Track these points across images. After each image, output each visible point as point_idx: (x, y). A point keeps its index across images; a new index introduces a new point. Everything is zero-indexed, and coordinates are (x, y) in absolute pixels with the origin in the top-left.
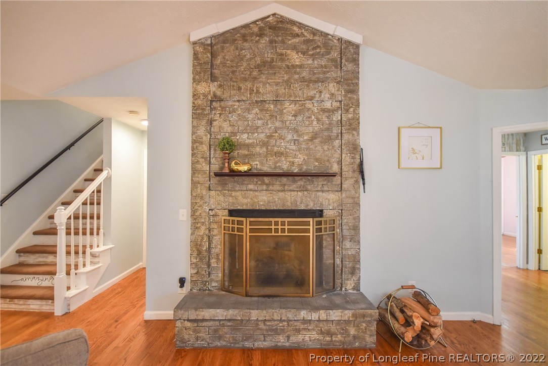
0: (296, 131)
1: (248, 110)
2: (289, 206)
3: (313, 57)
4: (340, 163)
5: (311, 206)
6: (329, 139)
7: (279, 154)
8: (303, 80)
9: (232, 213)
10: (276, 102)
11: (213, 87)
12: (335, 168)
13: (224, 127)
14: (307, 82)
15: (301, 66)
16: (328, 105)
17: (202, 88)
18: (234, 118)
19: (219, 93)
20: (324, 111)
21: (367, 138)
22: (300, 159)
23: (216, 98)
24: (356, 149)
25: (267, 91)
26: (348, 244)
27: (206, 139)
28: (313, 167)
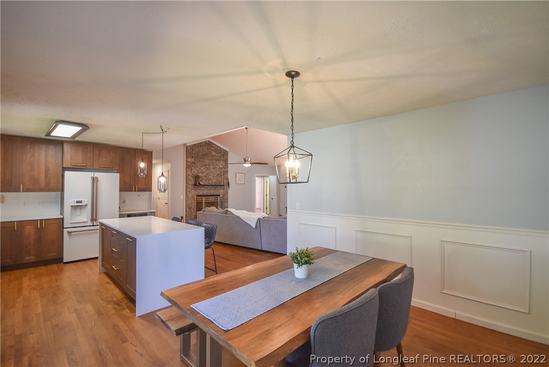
0: (213, 173)
1: (201, 167)
2: (212, 194)
3: (217, 153)
4: (224, 182)
5: (217, 194)
6: (221, 176)
7: (209, 179)
8: (215, 159)
9: (197, 196)
10: (209, 165)
11: (193, 160)
12: (222, 184)
13: (195, 172)
14: (217, 160)
15: (215, 155)
16: (221, 166)
17: (189, 160)
18: (198, 169)
19: (194, 161)
20: (220, 168)
21: (231, 176)
22: (214, 181)
23: (193, 163)
24: (227, 179)
25: (207, 162)
26: (225, 203)
27: (191, 174)
28: (218, 183)
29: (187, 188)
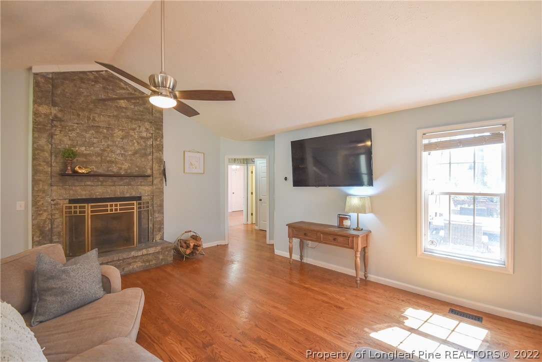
0: (123, 148)
1: (86, 131)
2: (118, 194)
3: (135, 104)
4: (152, 169)
5: (134, 194)
6: (145, 155)
7: (111, 162)
8: (128, 117)
9: (72, 201)
10: (108, 129)
11: (54, 111)
12: (149, 172)
13: (64, 141)
14: (132, 119)
15: (126, 108)
16: (144, 134)
17: (44, 109)
18: (73, 134)
19: (59, 115)
20: (142, 138)
21: (169, 156)
22: (126, 165)
23: (56, 118)
24: (161, 162)
25: (102, 120)
26: (157, 215)
27: (48, 147)
28: (135, 171)
29: (35, 182)
